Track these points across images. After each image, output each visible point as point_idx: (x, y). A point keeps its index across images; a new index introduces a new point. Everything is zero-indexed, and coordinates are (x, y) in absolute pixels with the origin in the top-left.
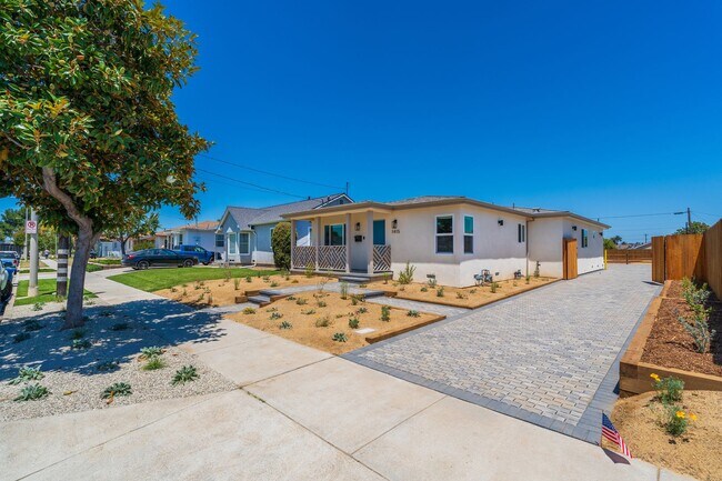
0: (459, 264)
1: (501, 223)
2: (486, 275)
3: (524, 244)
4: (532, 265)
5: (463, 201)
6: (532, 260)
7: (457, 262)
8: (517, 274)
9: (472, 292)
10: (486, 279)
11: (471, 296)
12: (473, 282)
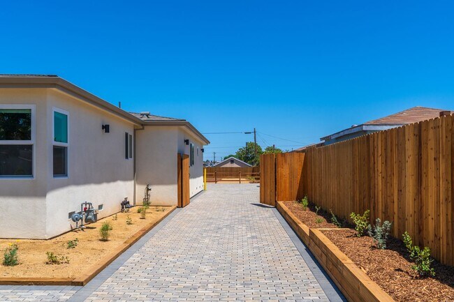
0: (43, 195)
1: (106, 128)
2: (87, 211)
3: (131, 160)
4: (141, 189)
5: (52, 82)
6: (141, 183)
7: (41, 193)
8: (125, 204)
9: (72, 245)
10: (86, 216)
11: (72, 255)
12: (67, 224)
